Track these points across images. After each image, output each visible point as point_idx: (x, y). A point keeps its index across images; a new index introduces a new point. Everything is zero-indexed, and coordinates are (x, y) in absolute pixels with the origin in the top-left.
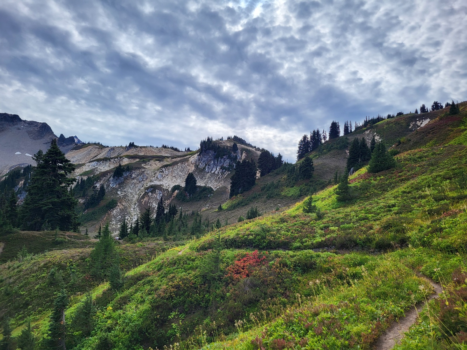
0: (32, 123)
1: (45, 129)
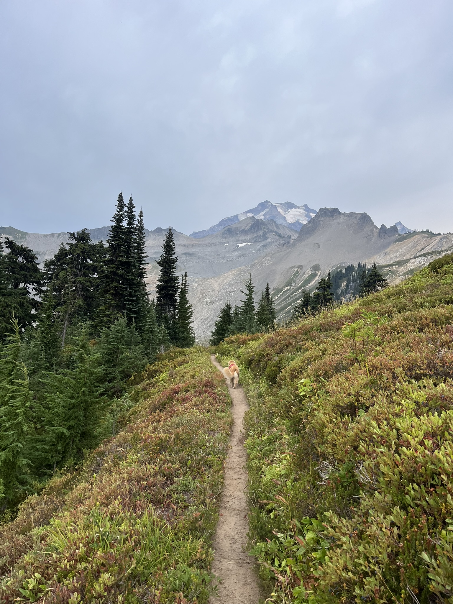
0: (351, 215)
1: (365, 220)
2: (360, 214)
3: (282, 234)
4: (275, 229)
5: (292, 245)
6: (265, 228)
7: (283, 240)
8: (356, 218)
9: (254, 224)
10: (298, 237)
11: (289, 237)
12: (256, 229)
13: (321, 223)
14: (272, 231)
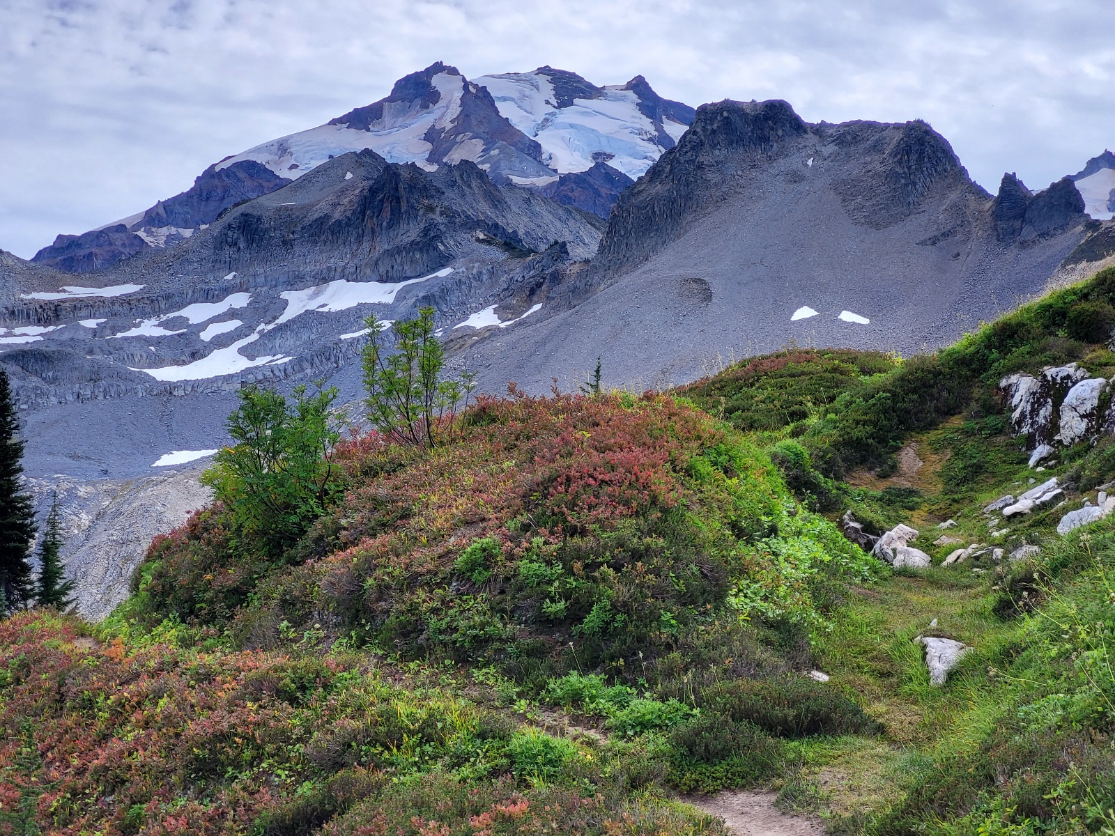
1: (921, 157)
2: (897, 127)
3: (521, 233)
4: (484, 209)
5: (574, 290)
6: (431, 209)
7: (529, 268)
8: (877, 147)
9: (373, 191)
10: (602, 249)
11: (560, 250)
12: (387, 213)
13: (712, 177)
14: (471, 224)
